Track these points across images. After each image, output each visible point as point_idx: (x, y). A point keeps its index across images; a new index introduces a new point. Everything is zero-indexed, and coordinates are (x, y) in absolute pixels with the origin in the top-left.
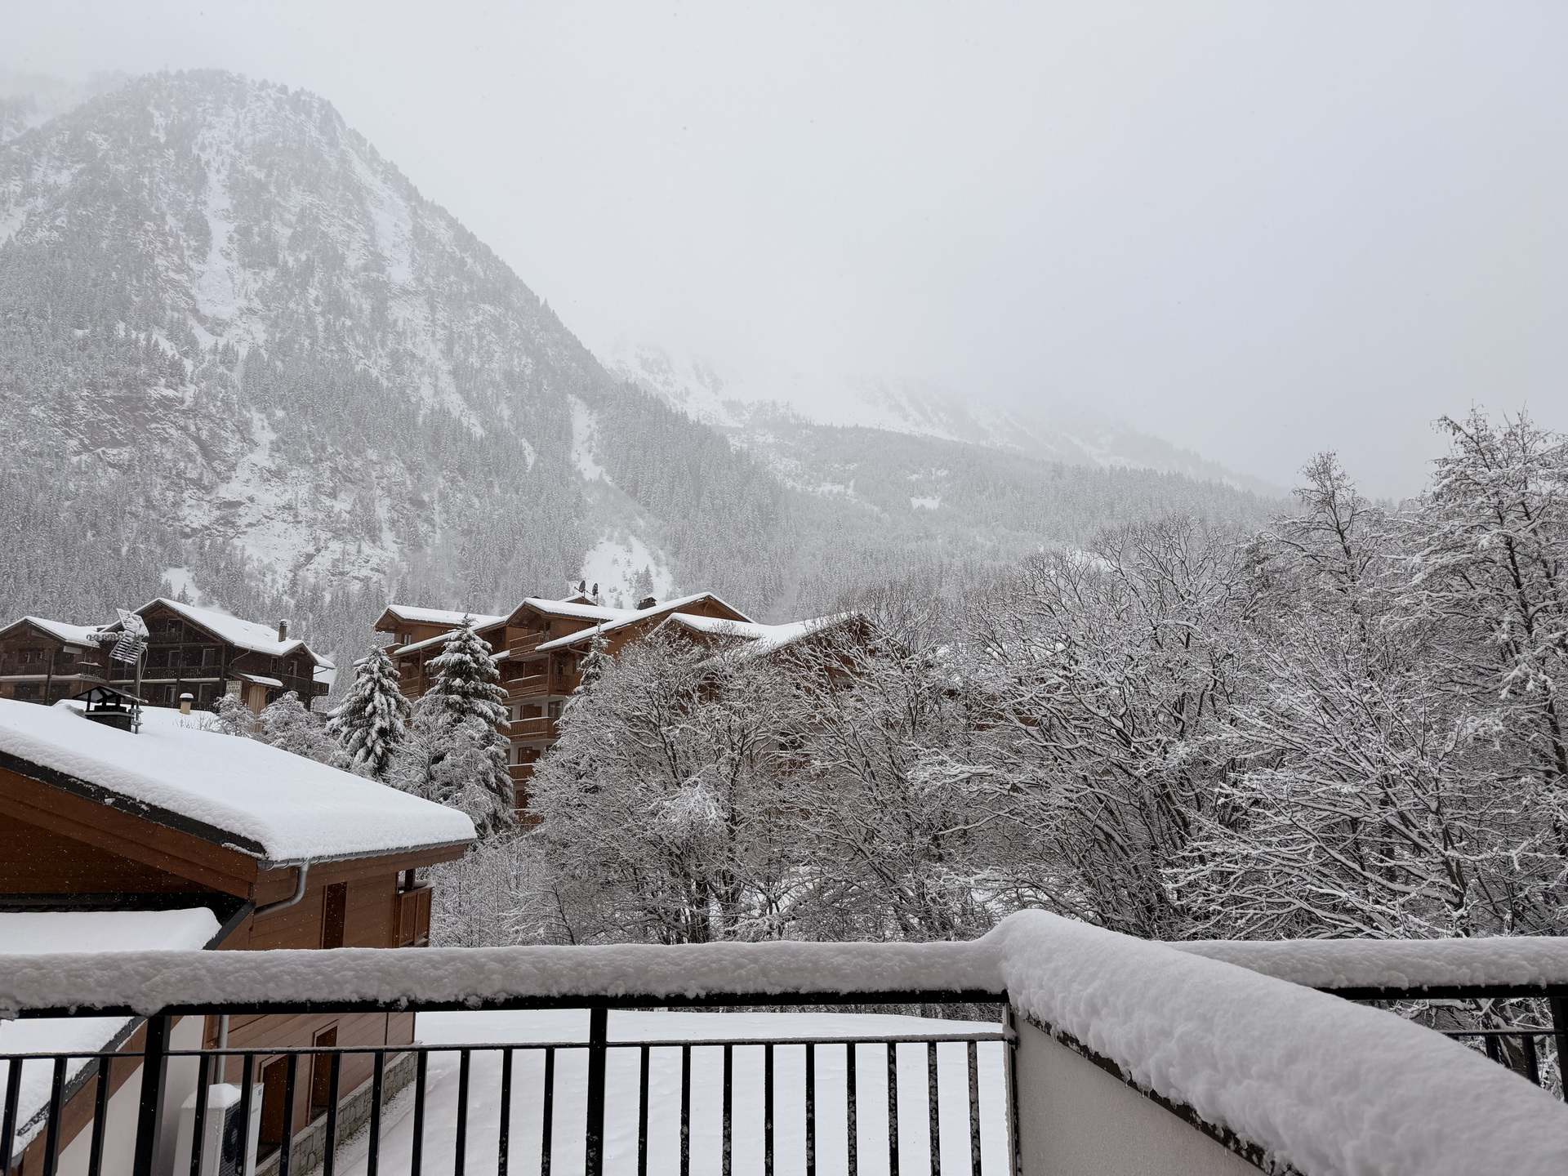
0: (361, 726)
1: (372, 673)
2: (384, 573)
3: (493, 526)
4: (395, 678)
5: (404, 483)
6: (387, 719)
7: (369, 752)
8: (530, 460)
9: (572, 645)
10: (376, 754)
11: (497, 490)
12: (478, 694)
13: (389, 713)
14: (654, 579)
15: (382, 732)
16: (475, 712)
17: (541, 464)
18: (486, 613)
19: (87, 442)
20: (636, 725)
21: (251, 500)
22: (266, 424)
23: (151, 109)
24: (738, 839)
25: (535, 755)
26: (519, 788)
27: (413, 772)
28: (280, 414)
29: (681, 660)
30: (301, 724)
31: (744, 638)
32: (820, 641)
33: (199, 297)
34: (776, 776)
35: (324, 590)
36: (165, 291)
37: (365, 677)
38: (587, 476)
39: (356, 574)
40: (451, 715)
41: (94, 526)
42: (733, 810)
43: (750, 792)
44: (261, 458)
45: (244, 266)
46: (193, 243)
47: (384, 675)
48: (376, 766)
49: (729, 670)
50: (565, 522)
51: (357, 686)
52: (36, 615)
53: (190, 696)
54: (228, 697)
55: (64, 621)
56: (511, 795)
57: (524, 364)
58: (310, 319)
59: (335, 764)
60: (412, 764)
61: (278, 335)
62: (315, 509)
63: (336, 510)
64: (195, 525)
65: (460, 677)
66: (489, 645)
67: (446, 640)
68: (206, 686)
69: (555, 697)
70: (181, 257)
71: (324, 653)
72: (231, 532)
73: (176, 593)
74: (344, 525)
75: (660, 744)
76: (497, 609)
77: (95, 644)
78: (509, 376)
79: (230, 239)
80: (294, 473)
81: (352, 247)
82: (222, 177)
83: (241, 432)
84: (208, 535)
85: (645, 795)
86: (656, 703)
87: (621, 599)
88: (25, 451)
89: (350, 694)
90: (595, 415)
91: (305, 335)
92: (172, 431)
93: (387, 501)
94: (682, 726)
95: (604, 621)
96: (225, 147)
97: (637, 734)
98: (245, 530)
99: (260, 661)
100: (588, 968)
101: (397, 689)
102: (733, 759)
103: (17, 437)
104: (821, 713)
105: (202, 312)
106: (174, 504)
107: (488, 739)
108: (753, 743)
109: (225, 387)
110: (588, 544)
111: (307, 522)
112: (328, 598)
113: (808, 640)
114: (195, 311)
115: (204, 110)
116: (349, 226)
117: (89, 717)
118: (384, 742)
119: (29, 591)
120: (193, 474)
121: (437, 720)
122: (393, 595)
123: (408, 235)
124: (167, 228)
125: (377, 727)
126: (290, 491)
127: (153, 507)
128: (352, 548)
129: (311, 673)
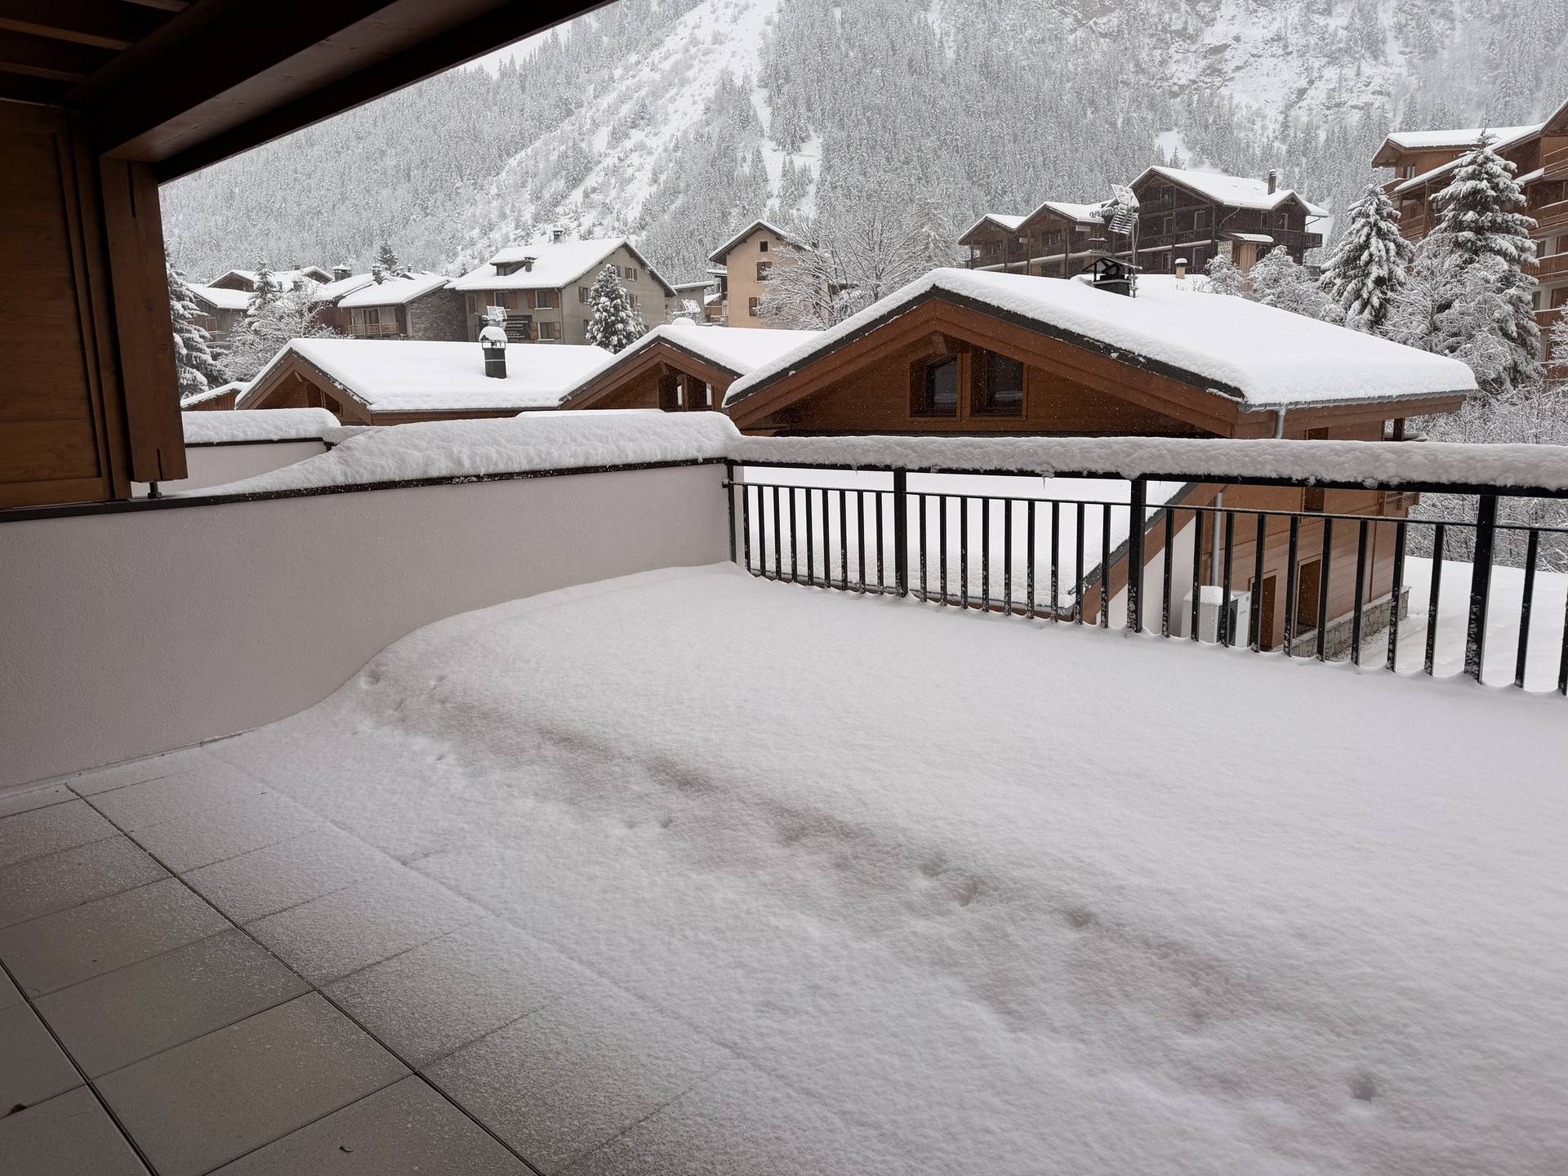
0: (1356, 277)
1: (1368, 216)
2: (1389, 95)
4: (1395, 219)
6: (1385, 267)
7: (1365, 304)
10: (1372, 306)
12: (1496, 228)
13: (1388, 260)
15: (1379, 281)
16: (1492, 250)
18: (1513, 125)
19: (1080, 16)
21: (1237, 39)
26: (1545, 336)
27: (1414, 323)
30: (1290, 279)
35: (1318, 127)
37: (1360, 222)
39: (1355, 103)
40: (1460, 256)
41: (1092, 102)
47: (1382, 218)
48: (1373, 318)
51: (1351, 233)
52: (1052, 199)
53: (1184, 261)
54: (1218, 259)
55: (1075, 202)
56: (1536, 345)
59: (1327, 318)
60: (1413, 314)
62: (1307, 33)
63: (1331, 29)
64: (1182, 82)
65: (1474, 209)
66: (1513, 165)
67: (1457, 167)
68: (1198, 249)
71: (1319, 201)
72: (1218, 81)
73: (1168, 159)
74: (1341, 45)
76: (1530, 116)
77: (1099, 220)
84: (1195, 89)
88: (1030, 41)
89: (1344, 242)
98: (1232, 75)
99: (1250, 218)
101: (1396, 232)
103: (1024, 27)
106: (1162, 63)
107: (1507, 281)
111: (1298, 51)
112: (1323, 136)
117: (1097, 286)
118: (1381, 291)
119: (1045, 176)
120: (1177, 25)
121: (1443, 262)
122: (1399, 120)
125: (1373, 277)
126: (1279, 19)
127: (1143, 71)
128: (1350, 72)
129: (1303, 224)
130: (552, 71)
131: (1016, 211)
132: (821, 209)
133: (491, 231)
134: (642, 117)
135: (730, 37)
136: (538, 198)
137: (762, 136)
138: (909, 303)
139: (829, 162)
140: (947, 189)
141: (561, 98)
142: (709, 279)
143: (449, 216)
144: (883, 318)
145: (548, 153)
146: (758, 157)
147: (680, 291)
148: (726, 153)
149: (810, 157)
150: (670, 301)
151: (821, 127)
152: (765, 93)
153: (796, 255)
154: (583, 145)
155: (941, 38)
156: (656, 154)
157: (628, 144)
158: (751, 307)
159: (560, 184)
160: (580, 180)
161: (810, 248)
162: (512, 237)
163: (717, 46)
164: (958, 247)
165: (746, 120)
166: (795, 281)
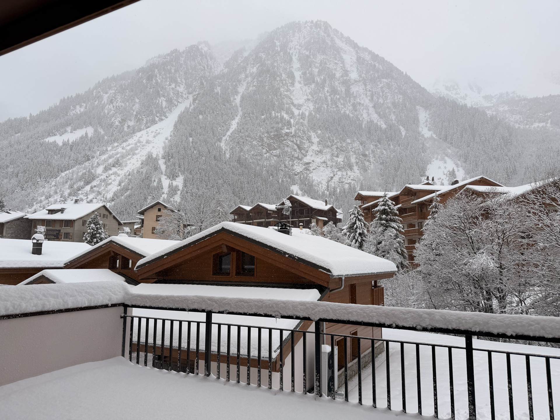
0: (353, 232)
1: (355, 214)
2: (355, 181)
3: (391, 160)
4: (363, 216)
5: (360, 149)
6: (361, 230)
7: (357, 241)
8: (403, 133)
9: (425, 201)
10: (359, 241)
11: (392, 147)
12: (391, 220)
13: (362, 228)
14: (456, 173)
15: (360, 234)
16: (391, 227)
17: (408, 134)
18: (391, 191)
19: (268, 150)
20: (454, 230)
21: (313, 161)
22: (315, 136)
23: (275, 41)
24: (504, 275)
25: (414, 242)
26: (410, 254)
27: (371, 247)
28: (319, 132)
29: (473, 204)
30: (335, 232)
31: (501, 193)
32: (539, 192)
33: (293, 98)
34: (521, 250)
35: (337, 188)
36: (284, 98)
37: (353, 216)
38: (426, 136)
39: (346, 182)
40: (383, 228)
41: (272, 175)
42: (501, 263)
43: (508, 256)
44: (315, 147)
45: (305, 85)
46: (290, 81)
47: (359, 215)
48: (359, 245)
49: (495, 207)
50: (418, 154)
51: (351, 219)
52: (260, 202)
53: (302, 224)
54: (313, 224)
55: (267, 204)
56: (407, 256)
57: (399, 98)
58: (326, 98)
59: (346, 244)
60: (371, 245)
61: (317, 106)
62: (332, 162)
63: (339, 161)
64: (298, 171)
65: (385, 214)
66: (394, 203)
67: (379, 202)
68: (306, 221)
69: (420, 220)
70: (287, 87)
71: (339, 209)
72: (308, 172)
73: (295, 193)
74: (342, 166)
75: (466, 237)
76: (395, 190)
77: (276, 210)
78: (394, 104)
79: (301, 77)
80: (325, 151)
81: (337, 70)
82: (297, 57)
83: (309, 140)
84: (302, 174)
85: (461, 257)
86: (463, 221)
87: (443, 182)
88: (253, 155)
89: (349, 222)
90: (428, 112)
91: (325, 104)
92: (290, 143)
93: (355, 156)
94: (475, 230)
95: (438, 191)
96: (297, 47)
97: (456, 234)
98: (312, 171)
99: (321, 212)
100: (463, 320)
101: (363, 220)
102: (499, 243)
103: (250, 151)
104: (542, 223)
105: (294, 103)
106: (292, 165)
107: (397, 236)
108: (508, 237)
109: (303, 126)
110: (429, 162)
111: (330, 166)
112: (338, 191)
113: (533, 192)
114: (292, 103)
115: (290, 37)
116: (336, 63)
117: (279, 231)
118: (361, 237)
119: (258, 195)
120: (296, 155)
121: (378, 230)
122: (359, 188)
123: (355, 61)
124: (283, 78)
125: (358, 232)
126: (324, 157)
127: (287, 167)
128: (344, 173)
129: (336, 216)
130: (84, 145)
131: (248, 205)
132: (182, 199)
133: (50, 198)
134: (117, 163)
135: (152, 142)
136: (71, 187)
137: (162, 174)
138: (213, 233)
139: (186, 184)
140: (226, 196)
141: (86, 154)
142: (137, 220)
143: (32, 191)
144: (203, 238)
145: (78, 172)
146: (160, 181)
147: (125, 223)
148: (148, 178)
149: (179, 182)
150: (120, 227)
151: (183, 173)
152: (164, 160)
153: (172, 213)
154: (93, 171)
155: (225, 151)
156: (121, 176)
157: (111, 172)
158: (152, 230)
159: (82, 183)
160: (90, 183)
161: (177, 212)
162: (58, 200)
163: (147, 144)
164: (229, 214)
165: (156, 168)
166: (170, 223)
